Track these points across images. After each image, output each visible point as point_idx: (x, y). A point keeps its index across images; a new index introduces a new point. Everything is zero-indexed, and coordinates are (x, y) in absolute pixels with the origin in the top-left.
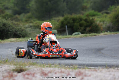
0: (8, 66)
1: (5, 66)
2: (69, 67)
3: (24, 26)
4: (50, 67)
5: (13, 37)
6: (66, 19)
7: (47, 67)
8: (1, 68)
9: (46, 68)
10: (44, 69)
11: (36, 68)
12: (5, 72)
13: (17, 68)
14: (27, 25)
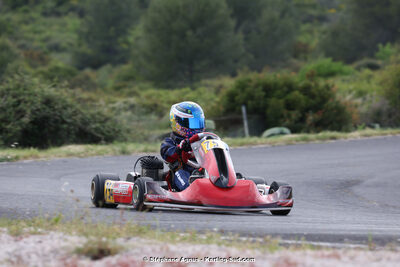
0: (60, 238)
1: (51, 238)
2: (254, 242)
3: (111, 106)
4: (193, 240)
5: (76, 142)
6: (242, 86)
7: (183, 239)
8: (40, 242)
9: (180, 245)
10: (173, 248)
11: (150, 244)
12: (52, 255)
13: (90, 246)
14: (120, 102)
